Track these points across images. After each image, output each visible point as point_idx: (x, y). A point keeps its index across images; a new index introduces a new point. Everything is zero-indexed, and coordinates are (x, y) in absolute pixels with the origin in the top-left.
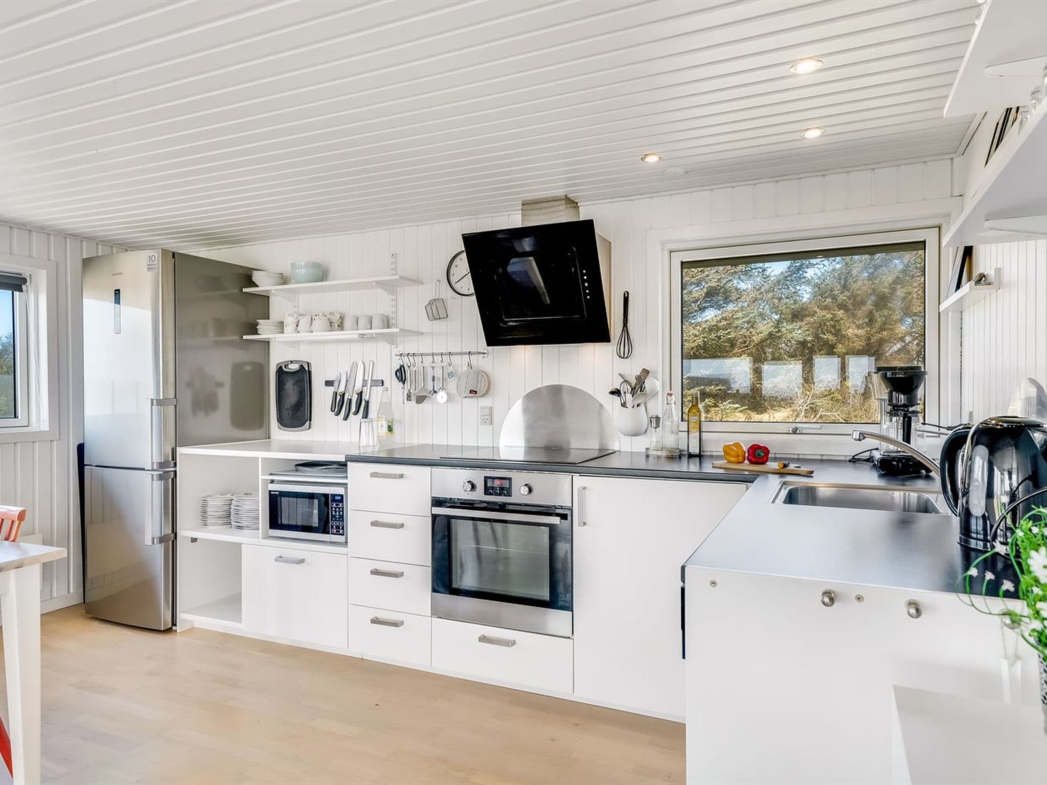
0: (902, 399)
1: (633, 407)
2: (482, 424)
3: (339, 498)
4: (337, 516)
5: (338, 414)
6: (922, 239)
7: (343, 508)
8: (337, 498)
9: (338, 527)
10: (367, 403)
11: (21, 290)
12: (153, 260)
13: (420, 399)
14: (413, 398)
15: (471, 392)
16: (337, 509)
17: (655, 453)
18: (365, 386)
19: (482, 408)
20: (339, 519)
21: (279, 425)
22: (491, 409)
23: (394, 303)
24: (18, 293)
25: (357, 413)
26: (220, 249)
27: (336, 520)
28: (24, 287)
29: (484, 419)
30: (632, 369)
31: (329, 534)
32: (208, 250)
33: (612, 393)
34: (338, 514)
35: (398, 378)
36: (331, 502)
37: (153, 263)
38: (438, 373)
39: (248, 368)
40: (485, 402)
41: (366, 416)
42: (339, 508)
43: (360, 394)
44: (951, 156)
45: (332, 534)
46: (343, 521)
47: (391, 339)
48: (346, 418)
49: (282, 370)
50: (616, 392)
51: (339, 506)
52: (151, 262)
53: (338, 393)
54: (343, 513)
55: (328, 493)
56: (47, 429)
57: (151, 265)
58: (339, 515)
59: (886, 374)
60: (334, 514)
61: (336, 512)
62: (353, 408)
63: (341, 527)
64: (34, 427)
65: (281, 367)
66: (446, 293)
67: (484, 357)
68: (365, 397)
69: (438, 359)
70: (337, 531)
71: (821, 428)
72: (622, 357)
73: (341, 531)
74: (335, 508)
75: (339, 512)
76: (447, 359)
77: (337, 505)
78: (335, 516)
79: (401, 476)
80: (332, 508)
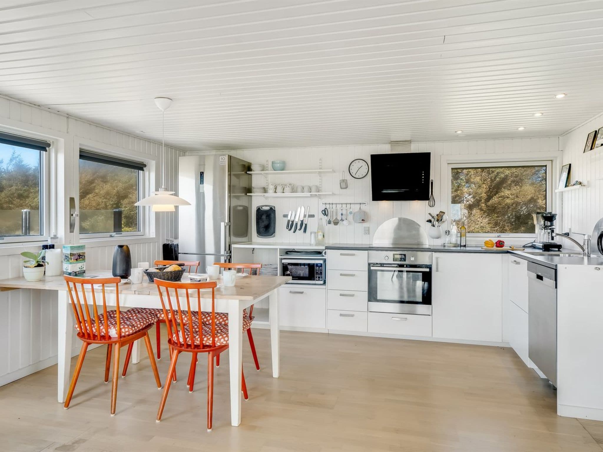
0: (549, 224)
1: (438, 227)
2: (364, 234)
3: (320, 265)
4: (319, 273)
5: (290, 230)
6: (545, 165)
7: (322, 269)
8: (319, 265)
9: (319, 277)
10: (306, 225)
11: (143, 170)
12: (224, 159)
13: (336, 223)
14: (332, 223)
15: (362, 220)
17: (447, 245)
18: (305, 217)
19: (365, 227)
20: (320, 274)
21: (258, 235)
22: (369, 227)
23: (320, 181)
24: (141, 171)
25: (300, 229)
26: (223, 151)
28: (144, 168)
29: (366, 232)
30: (435, 211)
31: (314, 280)
32: (216, 152)
33: (427, 221)
34: (319, 271)
35: (323, 214)
36: (316, 267)
37: (223, 161)
38: (344, 212)
39: (241, 208)
40: (365, 225)
41: (305, 231)
42: (320, 269)
43: (302, 221)
44: (558, 136)
45: (316, 280)
46: (322, 274)
47: (319, 197)
48: (294, 232)
49: (260, 209)
50: (430, 221)
52: (222, 161)
53: (290, 220)
54: (322, 272)
55: (314, 263)
56: (154, 237)
57: (222, 162)
58: (320, 272)
59: (543, 215)
60: (317, 272)
61: (318, 271)
62: (299, 227)
63: (321, 277)
64: (147, 236)
65: (259, 208)
66: (348, 177)
67: (365, 205)
68: (305, 222)
69: (344, 206)
70: (319, 279)
71: (509, 235)
72: (431, 207)
73: (321, 279)
74: (318, 269)
75: (320, 271)
76: (348, 206)
77: (319, 268)
78: (318, 273)
79: (353, 255)
80: (316, 269)
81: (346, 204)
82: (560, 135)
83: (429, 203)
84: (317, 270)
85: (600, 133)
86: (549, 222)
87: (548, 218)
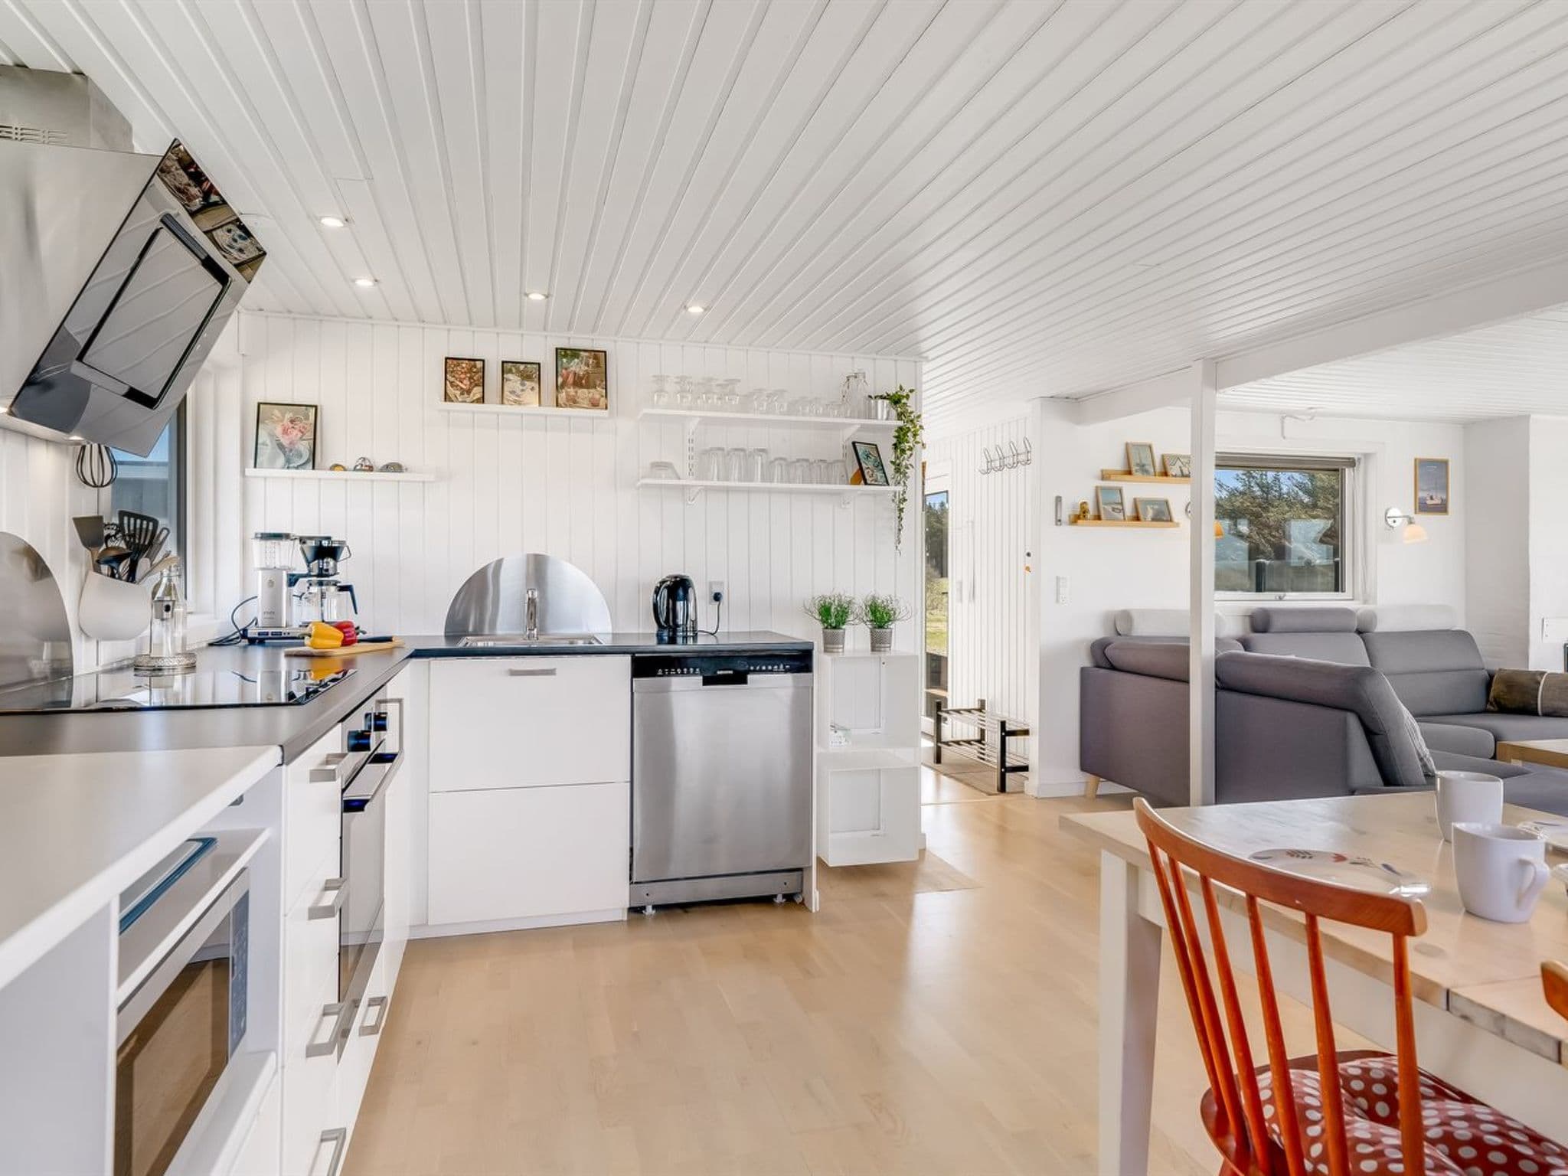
85: (510, 371)
86: (331, 562)
87: (325, 551)
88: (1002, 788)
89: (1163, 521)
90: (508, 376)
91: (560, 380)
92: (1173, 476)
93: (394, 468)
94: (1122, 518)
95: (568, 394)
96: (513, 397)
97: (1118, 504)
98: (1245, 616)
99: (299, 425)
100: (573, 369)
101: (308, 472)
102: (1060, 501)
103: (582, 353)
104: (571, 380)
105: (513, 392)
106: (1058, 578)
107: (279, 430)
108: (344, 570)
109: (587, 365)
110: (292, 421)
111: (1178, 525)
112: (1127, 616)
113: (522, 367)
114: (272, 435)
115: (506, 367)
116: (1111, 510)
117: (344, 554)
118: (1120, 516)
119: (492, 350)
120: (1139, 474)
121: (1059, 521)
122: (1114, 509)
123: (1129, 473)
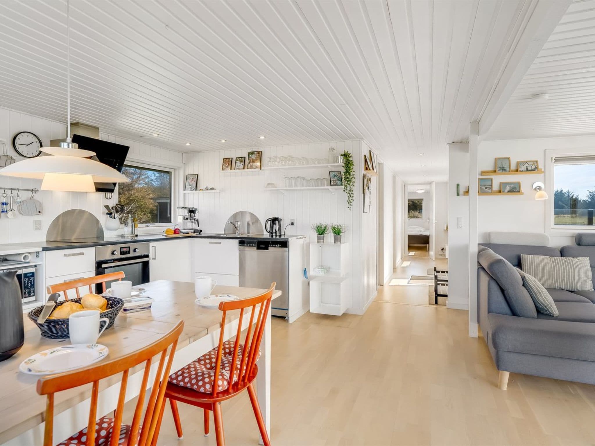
2: (36, 229)
3: (31, 274)
4: (29, 286)
6: (170, 171)
7: (34, 280)
8: (28, 275)
9: (29, 292)
15: (39, 212)
16: (29, 282)
19: (36, 221)
20: (31, 287)
22: (41, 221)
27: (28, 288)
34: (29, 284)
36: (24, 278)
40: (36, 217)
42: (31, 281)
45: (25, 297)
46: (34, 287)
50: (110, 213)
51: (30, 279)
54: (34, 283)
55: (21, 273)
58: (31, 285)
61: (28, 283)
63: (32, 292)
67: (36, 193)
69: (8, 192)
70: (28, 295)
71: (155, 225)
72: (108, 199)
73: (32, 294)
74: (28, 281)
75: (31, 283)
76: (15, 192)
77: (28, 279)
78: (27, 286)
79: (82, 254)
80: (24, 282)
81: (12, 190)
82: (184, 152)
83: (105, 195)
84: (26, 282)
85: (238, 160)
86: (193, 214)
87: (192, 211)
88: (436, 303)
89: (515, 192)
90: (237, 162)
91: (249, 161)
92: (520, 171)
93: (212, 189)
94: (491, 191)
95: (250, 165)
96: (238, 167)
97: (490, 185)
98: (572, 237)
99: (194, 179)
100: (252, 157)
101: (195, 191)
102: (459, 186)
103: (255, 153)
104: (252, 161)
105: (238, 166)
106: (458, 219)
107: (190, 182)
108: (197, 216)
109: (256, 156)
110: (193, 179)
111: (523, 194)
112: (489, 235)
113: (241, 159)
114: (189, 183)
115: (237, 159)
116: (485, 188)
117: (197, 212)
118: (490, 191)
119: (234, 154)
120: (501, 172)
121: (458, 195)
122: (486, 188)
123: (495, 171)
